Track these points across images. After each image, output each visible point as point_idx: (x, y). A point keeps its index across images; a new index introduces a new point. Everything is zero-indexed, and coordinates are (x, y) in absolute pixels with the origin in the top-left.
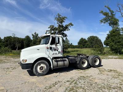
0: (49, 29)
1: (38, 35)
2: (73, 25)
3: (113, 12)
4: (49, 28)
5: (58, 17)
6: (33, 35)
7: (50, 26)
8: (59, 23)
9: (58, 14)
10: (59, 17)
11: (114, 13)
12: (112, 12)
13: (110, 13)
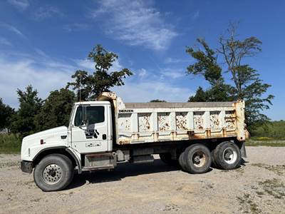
0: (74, 80)
1: (35, 93)
2: (131, 74)
3: (213, 53)
4: (73, 77)
5: (96, 52)
6: (20, 93)
7: (77, 73)
8: (100, 68)
9: (98, 46)
10: (99, 53)
11: (214, 56)
12: (210, 53)
13: (206, 54)
